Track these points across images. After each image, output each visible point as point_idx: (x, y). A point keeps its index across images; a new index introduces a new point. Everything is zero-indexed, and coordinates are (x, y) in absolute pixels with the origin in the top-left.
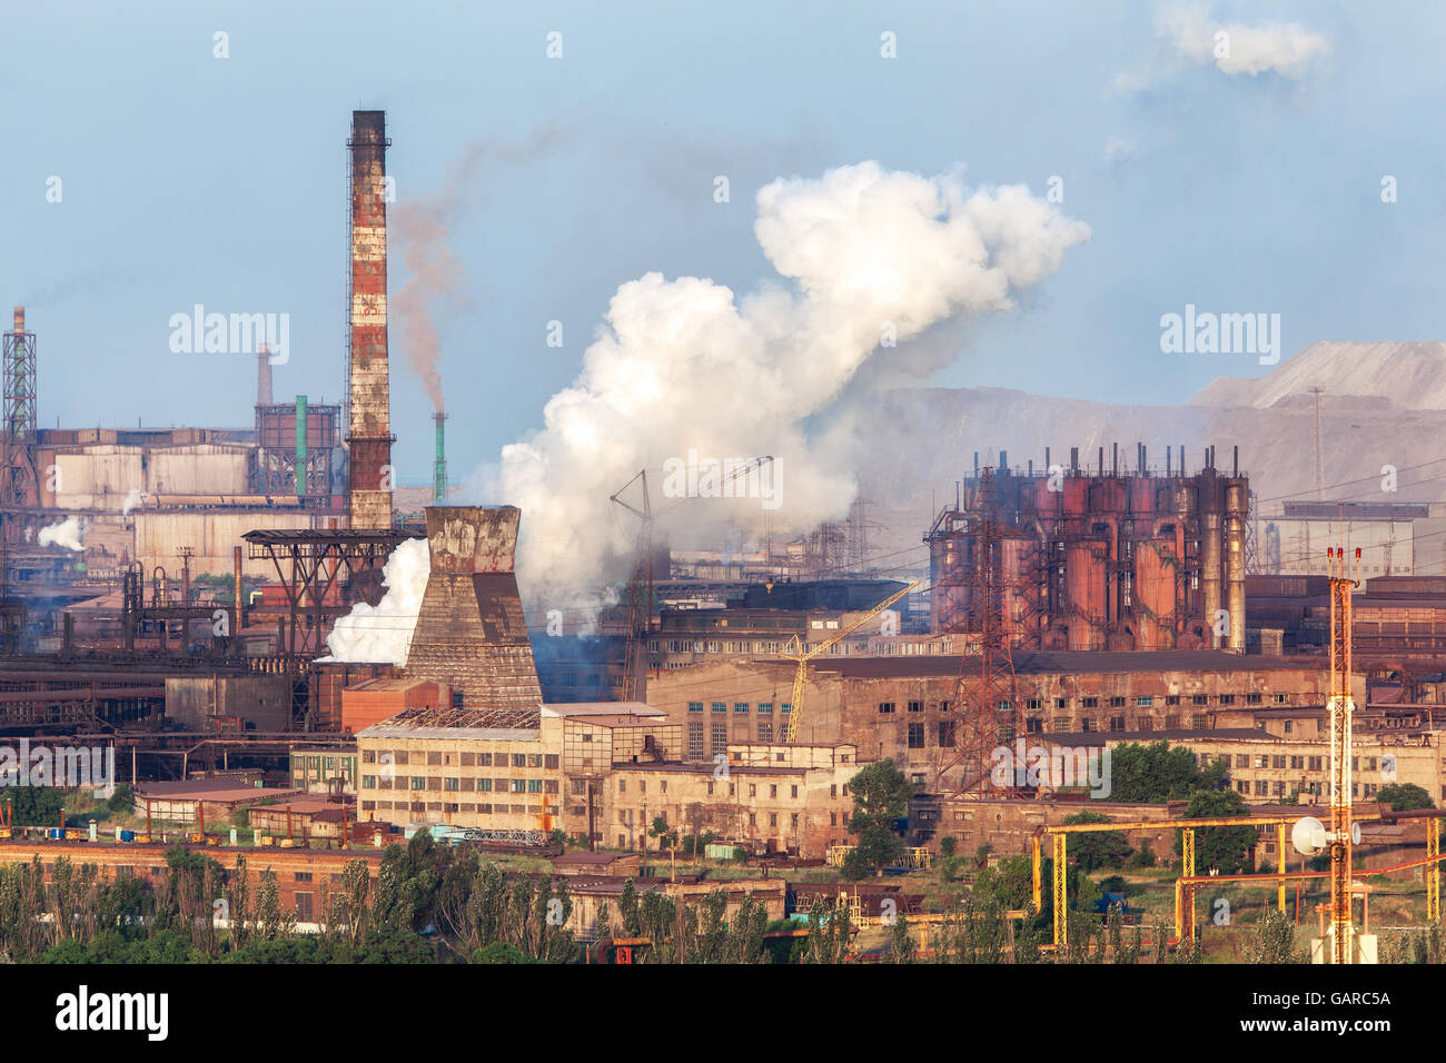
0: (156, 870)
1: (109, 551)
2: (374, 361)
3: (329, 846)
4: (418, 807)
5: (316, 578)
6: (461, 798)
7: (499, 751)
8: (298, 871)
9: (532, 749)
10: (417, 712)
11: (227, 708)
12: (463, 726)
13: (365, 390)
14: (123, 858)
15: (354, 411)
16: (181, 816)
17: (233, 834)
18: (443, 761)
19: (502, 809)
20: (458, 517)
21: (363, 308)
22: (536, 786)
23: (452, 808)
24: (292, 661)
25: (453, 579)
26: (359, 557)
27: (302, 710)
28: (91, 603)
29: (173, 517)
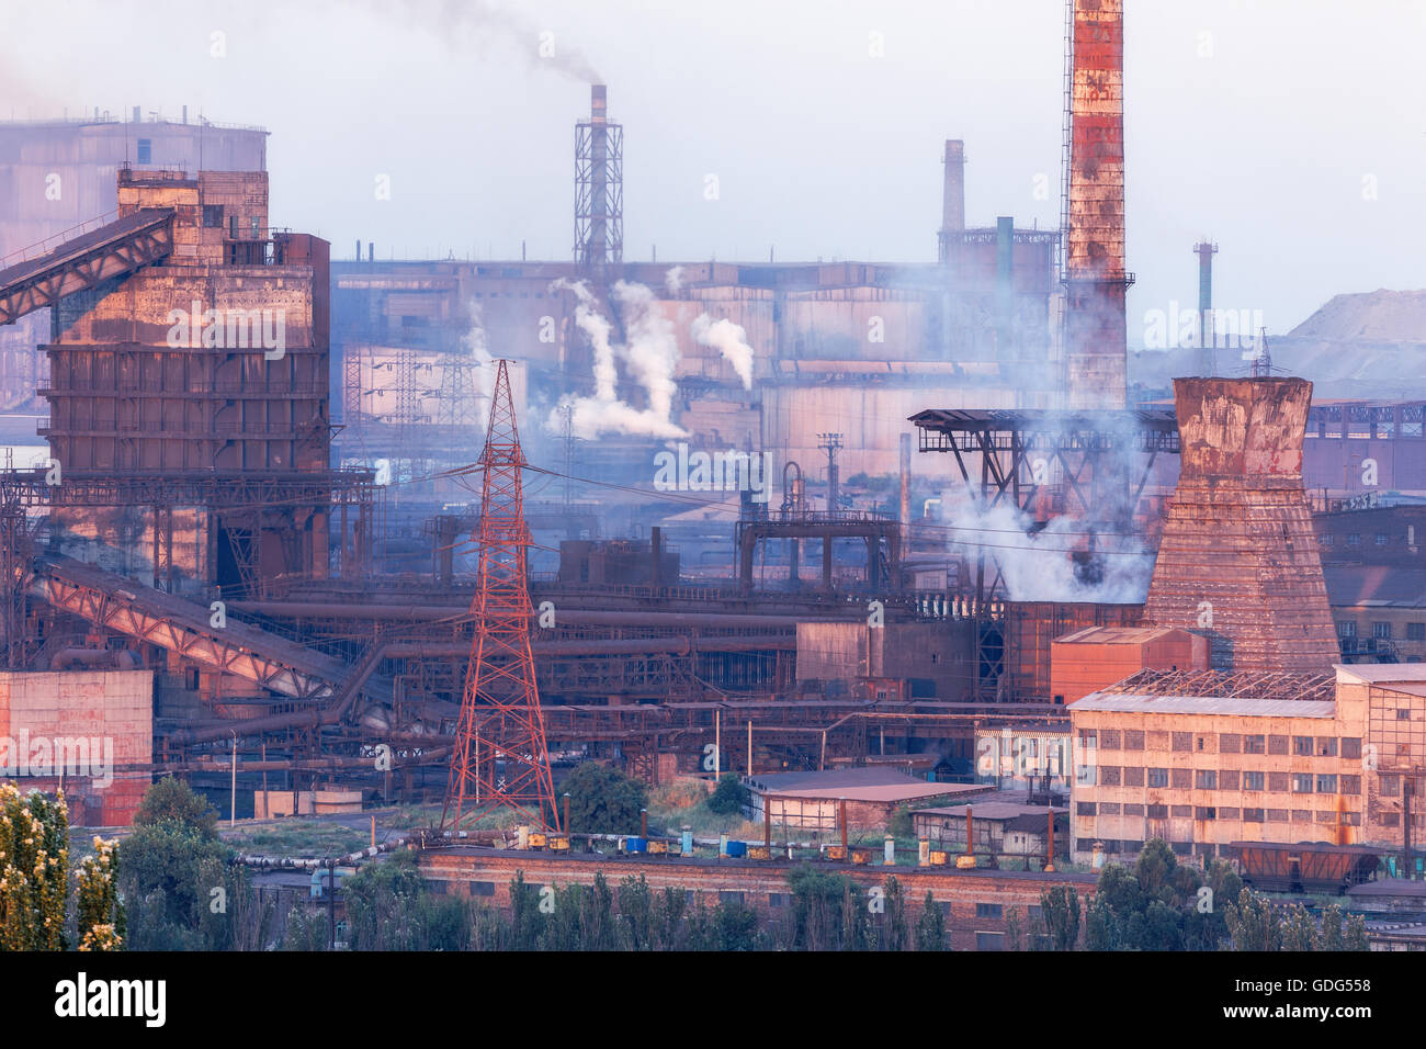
0: (775, 898)
1: (725, 440)
2: (1103, 167)
3: (1027, 868)
4: (1158, 812)
5: (1016, 480)
6: (1219, 799)
7: (1276, 732)
8: (981, 901)
9: (1326, 729)
10: (1158, 674)
11: (885, 667)
12: (1224, 695)
13: (1090, 210)
14: (729, 880)
15: (1074, 238)
16: (816, 821)
17: (889, 847)
18: (1195, 745)
19: (1278, 815)
20: (1222, 393)
21: (1087, 90)
22: (1325, 784)
23: (1209, 814)
24: (980, 600)
25: (1213, 482)
26: (1077, 449)
27: (993, 669)
28: (696, 515)
29: (818, 390)
